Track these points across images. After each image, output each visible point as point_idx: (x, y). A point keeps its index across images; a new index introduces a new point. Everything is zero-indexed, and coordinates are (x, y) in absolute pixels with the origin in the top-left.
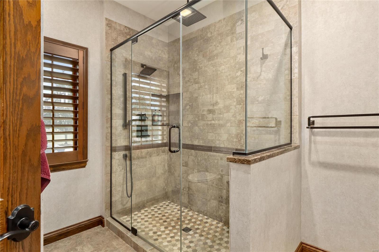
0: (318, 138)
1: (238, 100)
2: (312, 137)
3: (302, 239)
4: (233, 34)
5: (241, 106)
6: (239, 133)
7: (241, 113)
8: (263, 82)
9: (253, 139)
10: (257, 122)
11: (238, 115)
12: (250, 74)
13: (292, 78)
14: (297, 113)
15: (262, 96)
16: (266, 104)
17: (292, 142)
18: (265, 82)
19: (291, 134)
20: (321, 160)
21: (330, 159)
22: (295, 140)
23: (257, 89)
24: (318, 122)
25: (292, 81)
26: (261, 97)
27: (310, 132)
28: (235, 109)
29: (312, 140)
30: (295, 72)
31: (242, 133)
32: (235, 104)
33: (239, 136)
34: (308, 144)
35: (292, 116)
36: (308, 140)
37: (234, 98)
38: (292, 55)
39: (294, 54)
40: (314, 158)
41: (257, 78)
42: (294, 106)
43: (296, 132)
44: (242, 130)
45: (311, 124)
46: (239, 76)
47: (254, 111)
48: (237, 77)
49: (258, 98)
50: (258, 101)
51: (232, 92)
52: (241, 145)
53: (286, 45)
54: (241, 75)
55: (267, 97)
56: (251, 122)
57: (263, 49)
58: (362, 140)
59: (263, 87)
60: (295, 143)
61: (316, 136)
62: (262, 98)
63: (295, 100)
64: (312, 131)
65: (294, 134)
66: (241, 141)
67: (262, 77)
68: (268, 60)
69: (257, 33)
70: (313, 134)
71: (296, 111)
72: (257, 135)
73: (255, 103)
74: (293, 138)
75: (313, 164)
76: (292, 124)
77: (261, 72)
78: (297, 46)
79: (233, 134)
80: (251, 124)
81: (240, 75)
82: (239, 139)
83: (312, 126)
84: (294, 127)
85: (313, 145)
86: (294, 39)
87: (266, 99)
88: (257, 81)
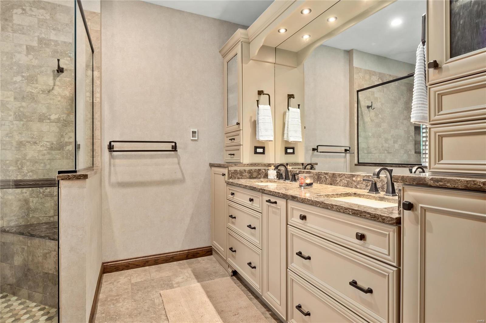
0: (117, 161)
1: (17, 114)
2: (112, 160)
3: (103, 260)
4: (6, 21)
5: (22, 123)
6: (19, 158)
7: (23, 132)
8: (56, 98)
9: (42, 165)
10: (49, 145)
11: (17, 135)
12: (36, 84)
13: (94, 102)
14: (99, 137)
15: (56, 114)
16: (61, 124)
17: (94, 166)
18: (60, 99)
19: (93, 157)
20: (120, 179)
21: (127, 179)
22: (97, 163)
23: (47, 104)
24: (117, 146)
25: (94, 104)
26: (54, 115)
27: (109, 155)
28: (12, 126)
29: (112, 163)
30: (96, 96)
31: (25, 158)
32: (10, 118)
33: (19, 162)
34: (108, 167)
35: (94, 140)
36: (108, 163)
37: (9, 110)
38: (94, 78)
39: (96, 78)
40: (113, 179)
41: (49, 92)
42: (95, 130)
43: (98, 155)
44: (25, 154)
45: (111, 148)
46: (19, 82)
47: (44, 131)
48: (15, 83)
49: (50, 115)
50: (49, 119)
51: (5, 102)
52: (23, 174)
53: (87, 66)
54: (23, 82)
55: (63, 117)
56: (39, 144)
57: (58, 60)
58: (148, 161)
59: (56, 103)
60: (97, 167)
61: (115, 159)
62: (57, 116)
63: (97, 123)
64: (111, 154)
65: (96, 158)
66: (23, 169)
67: (55, 92)
68: (63, 74)
69: (47, 37)
70: (112, 157)
71: (98, 135)
72: (48, 160)
73: (44, 121)
74: (95, 162)
75: (112, 185)
76: (94, 148)
77: (54, 85)
78: (99, 71)
79: (8, 160)
80: (39, 146)
81: (21, 81)
82: (20, 167)
83: (112, 150)
84: (96, 151)
85: (112, 168)
86: (96, 63)
87: (62, 119)
88: (47, 96)
